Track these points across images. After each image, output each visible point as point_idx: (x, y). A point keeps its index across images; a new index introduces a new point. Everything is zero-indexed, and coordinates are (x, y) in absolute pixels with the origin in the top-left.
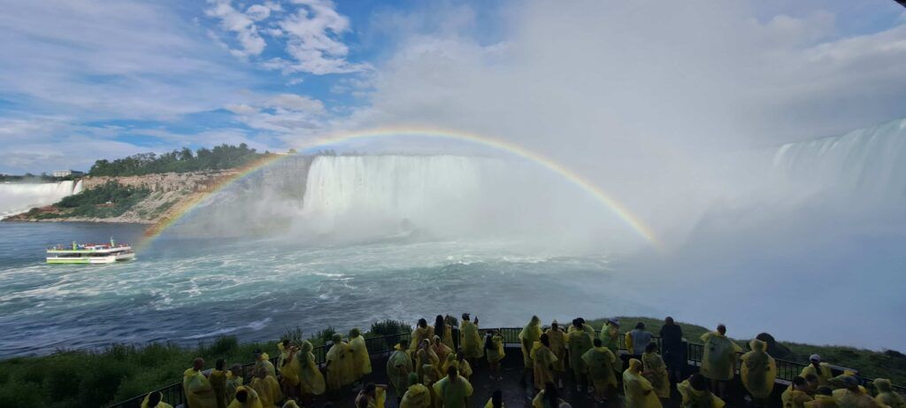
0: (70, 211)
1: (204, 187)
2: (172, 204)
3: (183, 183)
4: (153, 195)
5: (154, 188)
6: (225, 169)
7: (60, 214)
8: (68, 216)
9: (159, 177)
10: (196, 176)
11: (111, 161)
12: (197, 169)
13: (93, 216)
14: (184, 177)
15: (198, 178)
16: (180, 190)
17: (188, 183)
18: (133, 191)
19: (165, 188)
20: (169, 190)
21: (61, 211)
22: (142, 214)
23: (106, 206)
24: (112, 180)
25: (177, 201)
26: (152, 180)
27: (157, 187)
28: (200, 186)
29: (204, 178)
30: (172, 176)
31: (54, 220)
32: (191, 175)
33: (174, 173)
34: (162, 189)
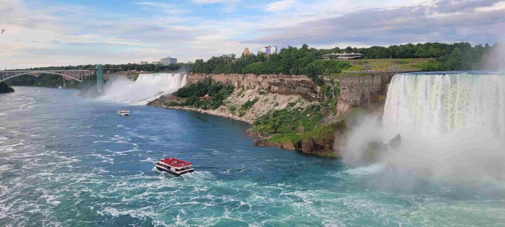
0: (184, 100)
1: (276, 88)
2: (254, 102)
3: (259, 83)
4: (236, 91)
5: (236, 85)
6: (297, 74)
7: (178, 102)
8: (183, 105)
9: (240, 77)
10: (271, 78)
11: (205, 60)
12: (271, 73)
13: (198, 107)
14: (260, 79)
15: (272, 80)
16: (256, 89)
17: (263, 84)
18: (221, 87)
19: (245, 86)
20: (248, 88)
21: (178, 100)
22: (233, 110)
23: (205, 99)
24: (208, 77)
25: (256, 100)
26: (234, 79)
27: (238, 84)
28: (272, 87)
29: (277, 81)
30: (251, 77)
31: (176, 107)
32: (266, 78)
33: (252, 75)
34: (243, 86)
